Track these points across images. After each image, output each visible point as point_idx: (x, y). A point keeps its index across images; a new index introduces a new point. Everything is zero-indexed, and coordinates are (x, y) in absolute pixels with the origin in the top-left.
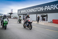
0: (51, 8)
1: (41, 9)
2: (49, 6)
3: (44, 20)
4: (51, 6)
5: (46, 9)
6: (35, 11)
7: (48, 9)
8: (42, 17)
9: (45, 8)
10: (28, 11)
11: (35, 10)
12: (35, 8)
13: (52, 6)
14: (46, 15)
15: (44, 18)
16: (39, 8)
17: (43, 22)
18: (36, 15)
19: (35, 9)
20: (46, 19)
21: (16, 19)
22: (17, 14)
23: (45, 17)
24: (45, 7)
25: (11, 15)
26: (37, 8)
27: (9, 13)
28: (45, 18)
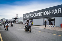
0: (59, 11)
1: (48, 13)
2: (56, 10)
3: (51, 24)
4: (58, 9)
7: (55, 12)
8: (48, 21)
9: (52, 12)
10: (33, 15)
11: (42, 14)
12: (41, 12)
13: (60, 10)
14: (53, 19)
15: (51, 22)
16: (46, 12)
17: (50, 26)
18: (42, 19)
20: (53, 24)
21: (21, 24)
22: (22, 19)
24: (52, 10)
25: (16, 20)
26: (43, 12)
27: (14, 18)
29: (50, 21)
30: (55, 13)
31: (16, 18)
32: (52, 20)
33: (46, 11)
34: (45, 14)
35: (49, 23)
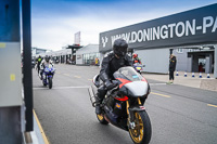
1: (190, 28)
5: (209, 29)
6: (166, 36)
7: (216, 26)
8: (190, 59)
9: (205, 26)
10: (137, 37)
11: (166, 32)
12: (165, 26)
14: (207, 49)
15: (200, 60)
16: (180, 26)
17: (197, 77)
18: (168, 50)
19: (164, 30)
21: (94, 67)
22: (98, 50)
23: (204, 57)
24: (205, 19)
25: (74, 52)
26: (171, 26)
27: (70, 47)
28: (205, 61)
29: (195, 56)
30: (214, 30)
31: (75, 48)
32: (203, 55)
33: (181, 23)
34: (180, 32)
35: (193, 64)
